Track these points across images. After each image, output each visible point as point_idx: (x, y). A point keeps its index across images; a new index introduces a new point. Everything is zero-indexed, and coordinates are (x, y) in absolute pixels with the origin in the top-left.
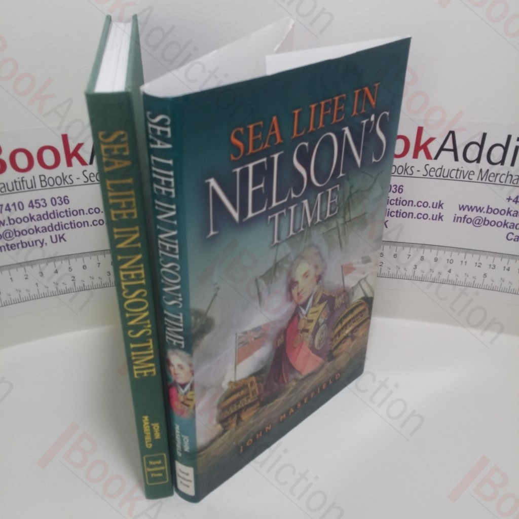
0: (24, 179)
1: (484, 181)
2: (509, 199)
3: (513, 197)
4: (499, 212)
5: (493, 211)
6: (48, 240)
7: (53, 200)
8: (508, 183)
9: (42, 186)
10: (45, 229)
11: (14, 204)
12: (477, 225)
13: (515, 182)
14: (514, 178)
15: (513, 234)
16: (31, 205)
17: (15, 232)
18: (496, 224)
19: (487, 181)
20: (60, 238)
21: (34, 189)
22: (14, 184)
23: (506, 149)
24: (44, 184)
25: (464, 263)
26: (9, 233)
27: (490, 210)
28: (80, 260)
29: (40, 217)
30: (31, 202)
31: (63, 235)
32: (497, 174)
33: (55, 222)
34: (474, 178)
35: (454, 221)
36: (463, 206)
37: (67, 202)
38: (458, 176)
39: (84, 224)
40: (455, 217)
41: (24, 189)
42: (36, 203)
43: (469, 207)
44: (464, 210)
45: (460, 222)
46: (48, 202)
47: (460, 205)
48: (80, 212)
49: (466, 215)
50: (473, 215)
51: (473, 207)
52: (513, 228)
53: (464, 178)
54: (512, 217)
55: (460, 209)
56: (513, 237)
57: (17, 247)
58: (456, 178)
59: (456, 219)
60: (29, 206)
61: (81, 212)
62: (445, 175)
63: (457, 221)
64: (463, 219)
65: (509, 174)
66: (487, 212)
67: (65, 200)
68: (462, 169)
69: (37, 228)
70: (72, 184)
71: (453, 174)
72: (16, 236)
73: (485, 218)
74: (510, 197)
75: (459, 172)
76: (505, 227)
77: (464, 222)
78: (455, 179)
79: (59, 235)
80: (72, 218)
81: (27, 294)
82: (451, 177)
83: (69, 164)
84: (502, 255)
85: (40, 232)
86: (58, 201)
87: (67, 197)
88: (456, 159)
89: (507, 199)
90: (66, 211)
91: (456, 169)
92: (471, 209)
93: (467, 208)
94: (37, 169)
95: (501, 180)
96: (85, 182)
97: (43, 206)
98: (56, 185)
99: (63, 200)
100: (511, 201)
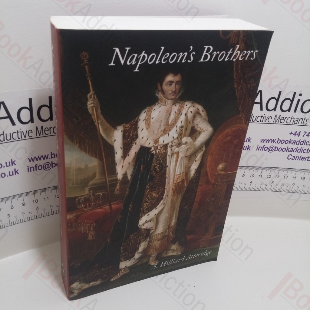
1: (277, 123)
2: (291, 133)
3: (293, 132)
4: (285, 142)
5: (281, 142)
8: (291, 123)
12: (271, 151)
13: (296, 122)
14: (295, 120)
15: (291, 155)
18: (282, 150)
19: (279, 123)
23: (292, 101)
25: (260, 176)
27: (280, 141)
32: (285, 118)
34: (271, 121)
35: (257, 150)
36: (263, 139)
38: (262, 120)
40: (258, 147)
43: (267, 140)
44: (263, 142)
45: (261, 150)
47: (261, 139)
49: (265, 146)
50: (268, 145)
51: (264, 140)
52: (292, 152)
53: (265, 121)
54: (292, 145)
55: (261, 142)
56: (292, 157)
58: (261, 121)
59: (258, 148)
62: (254, 120)
63: (258, 150)
64: (262, 148)
65: (293, 117)
66: (277, 143)
68: (265, 116)
71: (259, 119)
73: (276, 146)
74: (292, 132)
75: (262, 118)
76: (287, 151)
77: (262, 150)
78: (259, 122)
82: (257, 121)
84: (284, 169)
88: (262, 109)
89: (290, 133)
91: (261, 116)
92: (267, 141)
93: (265, 141)
95: (288, 122)
100: (292, 135)
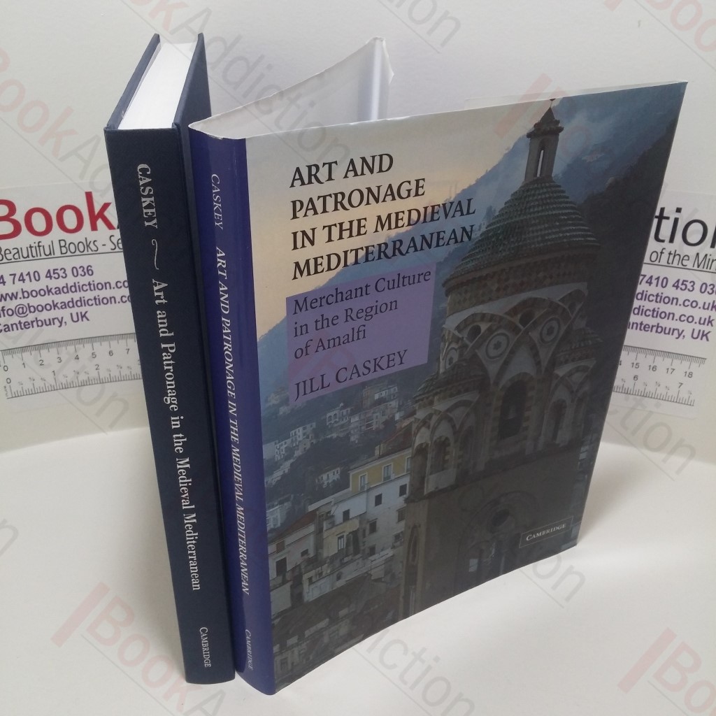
0: (40, 244)
6: (67, 319)
7: (75, 270)
9: (62, 253)
10: (65, 305)
11: (29, 274)
16: (49, 275)
17: (29, 307)
20: (82, 317)
21: (52, 256)
22: (29, 249)
24: (64, 250)
26: (23, 308)
28: (105, 344)
29: (59, 291)
30: (49, 271)
31: (86, 312)
33: (76, 296)
37: (90, 272)
39: (111, 300)
41: (41, 256)
42: (54, 273)
46: (69, 272)
48: (106, 285)
57: (31, 325)
60: (47, 277)
61: (108, 285)
67: (88, 271)
69: (55, 303)
70: (96, 252)
72: (30, 312)
79: (81, 313)
80: (96, 293)
81: (41, 384)
83: (94, 228)
85: (59, 308)
86: (80, 271)
87: (91, 267)
90: (90, 284)
94: (56, 232)
96: (112, 249)
97: (62, 277)
98: (78, 253)
99: (85, 270)
